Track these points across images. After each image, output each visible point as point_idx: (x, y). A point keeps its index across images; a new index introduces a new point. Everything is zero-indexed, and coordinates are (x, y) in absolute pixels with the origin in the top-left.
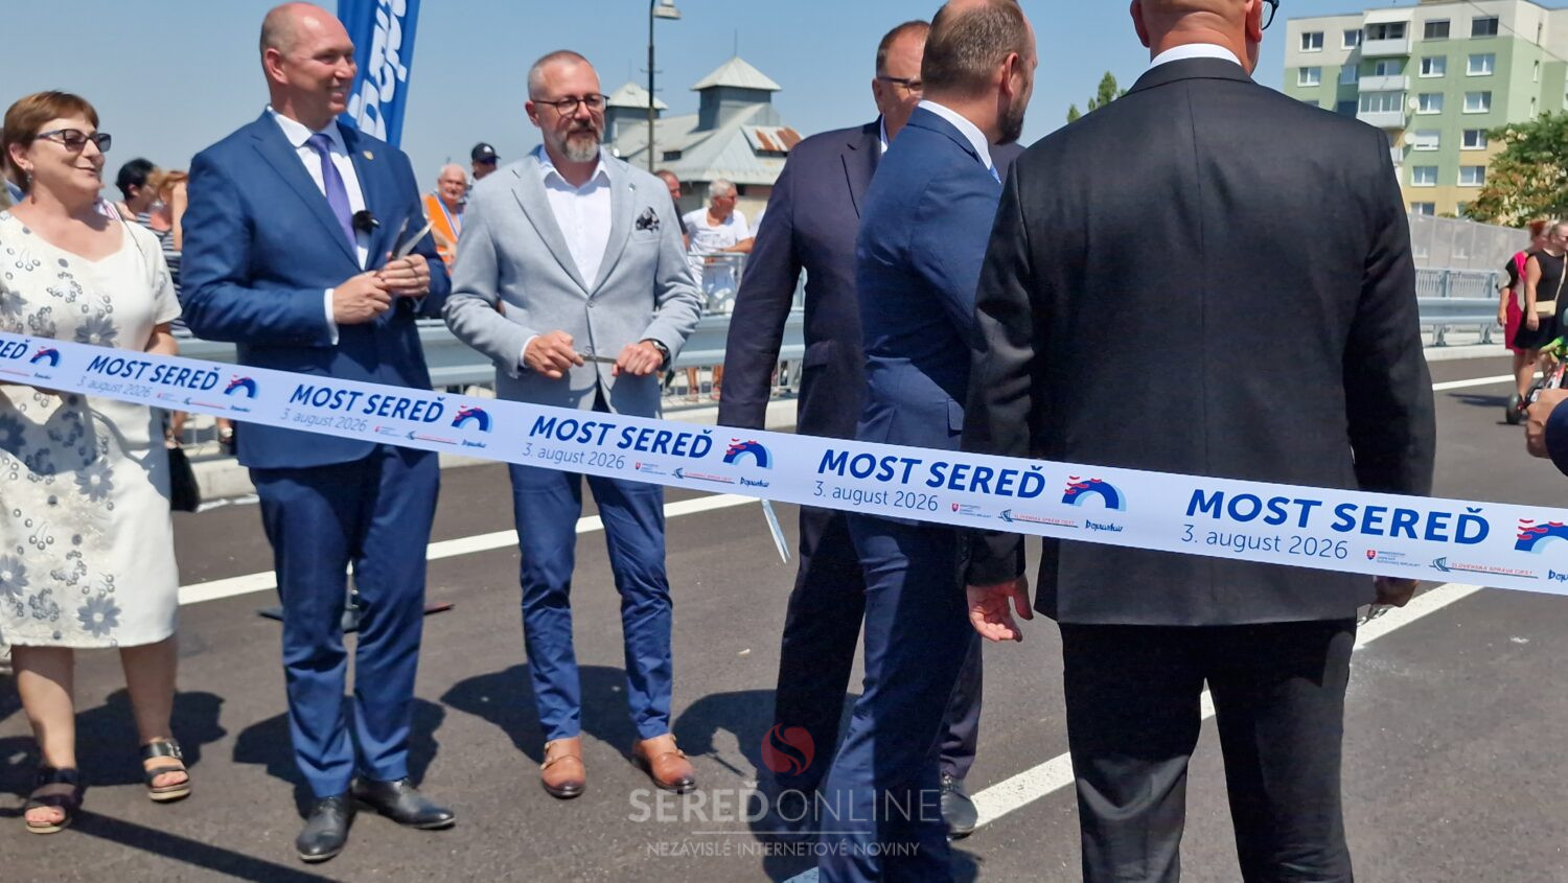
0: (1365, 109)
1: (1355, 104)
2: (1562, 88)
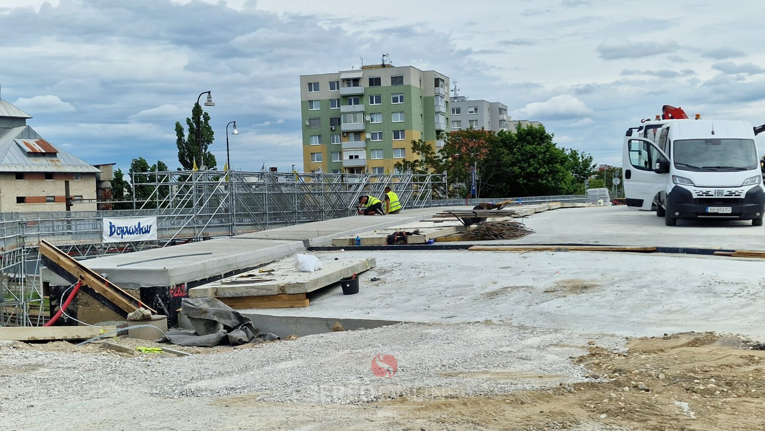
0: (345, 122)
1: (339, 119)
2: (434, 109)
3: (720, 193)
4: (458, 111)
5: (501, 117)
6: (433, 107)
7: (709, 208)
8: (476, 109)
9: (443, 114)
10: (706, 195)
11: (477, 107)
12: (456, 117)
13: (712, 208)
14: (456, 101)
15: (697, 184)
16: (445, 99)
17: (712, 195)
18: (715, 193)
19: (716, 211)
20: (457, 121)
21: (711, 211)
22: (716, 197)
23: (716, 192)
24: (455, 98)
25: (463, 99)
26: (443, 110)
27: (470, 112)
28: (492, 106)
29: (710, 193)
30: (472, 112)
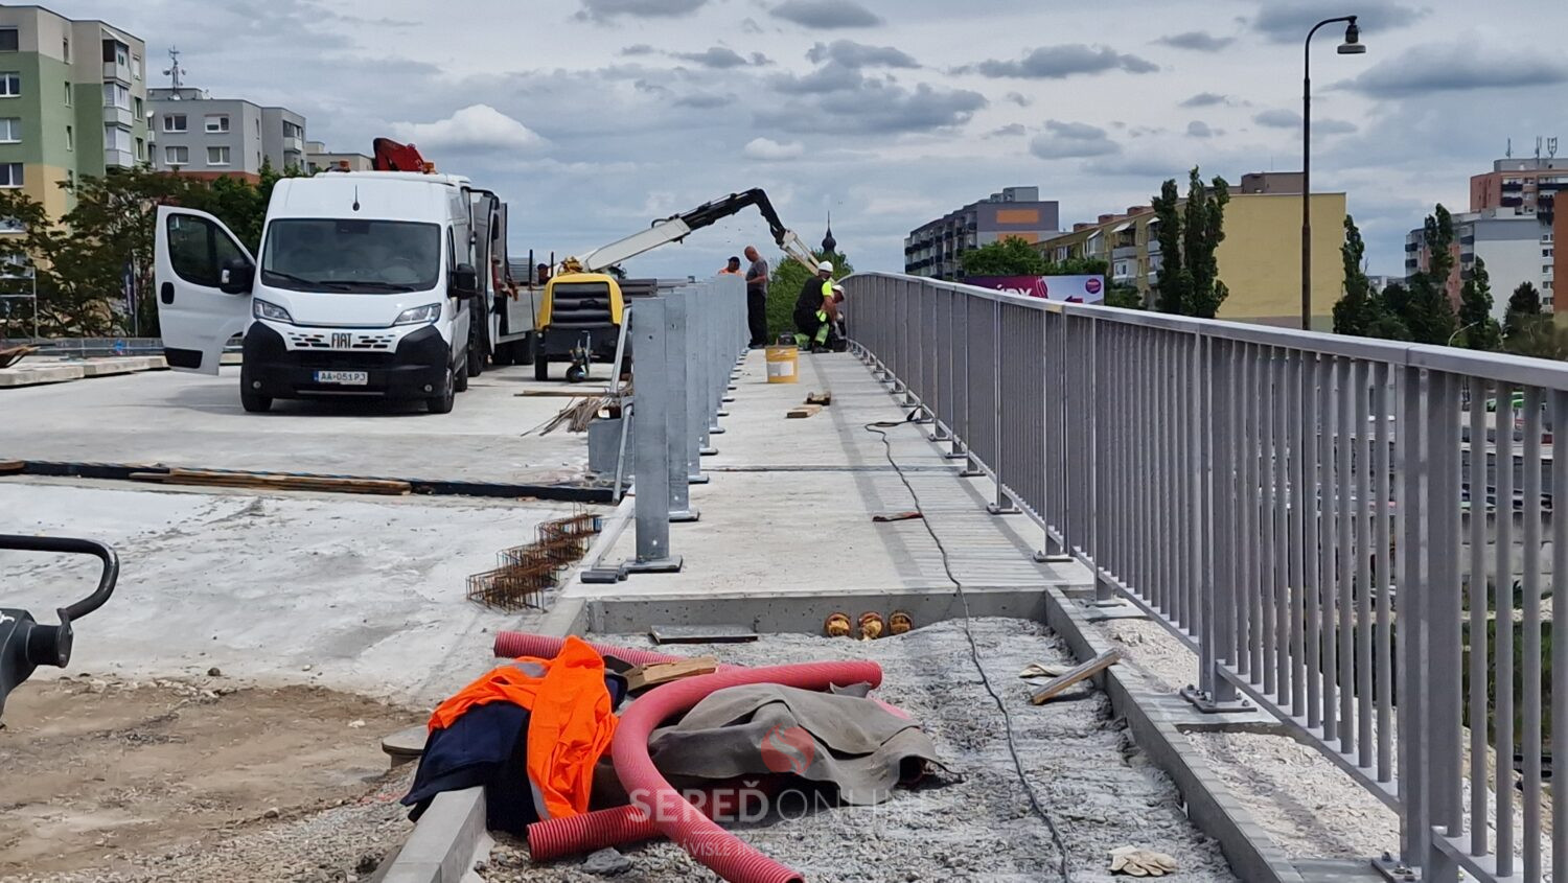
2: (100, 116)
3: (343, 340)
4: (181, 123)
5: (288, 143)
6: (98, 109)
7: (321, 374)
8: (225, 122)
9: (125, 128)
10: (313, 345)
11: (227, 115)
12: (175, 137)
13: (327, 373)
14: (177, 98)
15: (297, 319)
16: (134, 91)
17: (327, 345)
18: (333, 340)
19: (335, 380)
20: (178, 148)
21: (324, 380)
22: (335, 349)
23: (336, 337)
24: (175, 91)
25: (192, 96)
26: (125, 117)
27: (210, 127)
28: (267, 114)
29: (323, 341)
30: (216, 127)
